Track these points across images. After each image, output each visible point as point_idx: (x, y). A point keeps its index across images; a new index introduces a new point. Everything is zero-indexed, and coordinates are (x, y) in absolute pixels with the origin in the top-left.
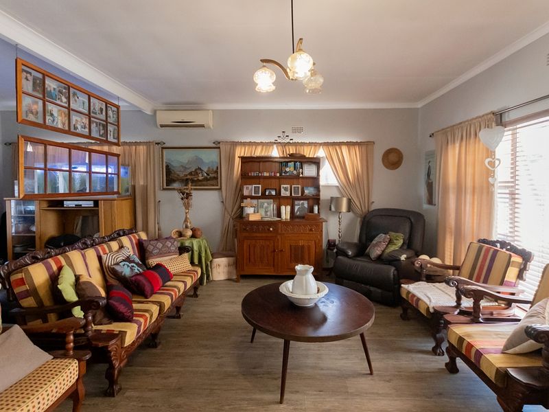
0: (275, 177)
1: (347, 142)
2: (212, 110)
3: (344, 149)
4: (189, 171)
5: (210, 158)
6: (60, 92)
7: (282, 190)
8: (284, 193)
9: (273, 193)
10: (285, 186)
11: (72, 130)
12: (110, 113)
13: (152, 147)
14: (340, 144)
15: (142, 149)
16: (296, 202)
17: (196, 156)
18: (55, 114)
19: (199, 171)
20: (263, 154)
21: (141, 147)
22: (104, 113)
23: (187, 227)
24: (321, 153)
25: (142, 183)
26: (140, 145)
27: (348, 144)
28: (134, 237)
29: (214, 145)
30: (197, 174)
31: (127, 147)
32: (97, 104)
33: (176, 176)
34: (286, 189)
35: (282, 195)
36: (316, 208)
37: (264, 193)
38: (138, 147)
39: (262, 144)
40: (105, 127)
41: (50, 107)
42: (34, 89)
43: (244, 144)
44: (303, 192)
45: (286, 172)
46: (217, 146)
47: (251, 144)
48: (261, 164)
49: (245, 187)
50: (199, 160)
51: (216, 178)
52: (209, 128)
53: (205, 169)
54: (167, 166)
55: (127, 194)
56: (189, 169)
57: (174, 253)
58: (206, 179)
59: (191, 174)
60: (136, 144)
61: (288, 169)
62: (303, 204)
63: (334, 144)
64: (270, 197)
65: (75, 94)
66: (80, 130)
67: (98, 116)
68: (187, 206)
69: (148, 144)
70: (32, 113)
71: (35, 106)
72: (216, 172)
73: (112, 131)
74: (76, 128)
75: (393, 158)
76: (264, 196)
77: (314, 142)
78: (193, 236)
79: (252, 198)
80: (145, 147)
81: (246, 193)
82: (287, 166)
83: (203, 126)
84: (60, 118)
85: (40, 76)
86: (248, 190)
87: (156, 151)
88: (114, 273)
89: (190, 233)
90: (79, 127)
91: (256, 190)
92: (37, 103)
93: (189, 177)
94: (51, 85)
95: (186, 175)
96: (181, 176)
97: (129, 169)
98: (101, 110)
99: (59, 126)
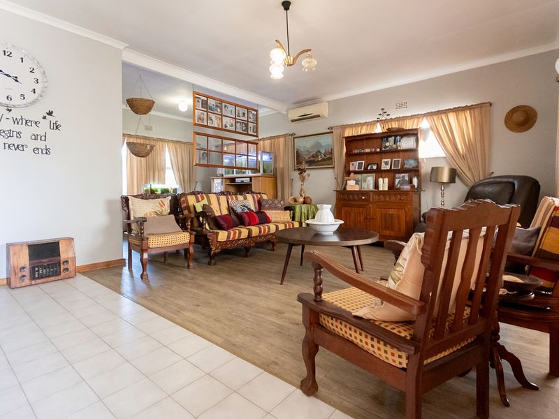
0: (376, 153)
1: (454, 108)
2: (328, 102)
3: (452, 116)
4: (311, 154)
5: (326, 141)
6: (217, 106)
7: (383, 164)
8: (384, 167)
9: (375, 167)
10: (385, 160)
11: (224, 127)
12: (251, 115)
13: (287, 138)
14: (446, 112)
16: (397, 175)
17: (317, 142)
18: (214, 119)
19: (319, 154)
20: (368, 132)
21: (281, 139)
22: (246, 116)
23: (301, 196)
24: (424, 124)
25: (281, 166)
26: (280, 137)
27: (456, 110)
28: (257, 196)
29: (329, 131)
30: (317, 156)
32: (241, 111)
33: (302, 158)
34: (386, 163)
35: (382, 168)
36: (415, 181)
37: (366, 169)
38: (279, 139)
39: (366, 123)
40: (247, 125)
41: (211, 115)
42: (202, 107)
43: (351, 126)
44: (403, 164)
45: (386, 147)
46: (330, 132)
47: (357, 125)
48: (365, 142)
49: (351, 163)
50: (318, 144)
51: (331, 158)
52: (324, 117)
53: (323, 151)
54: (297, 152)
56: (311, 152)
57: (280, 209)
58: (324, 160)
59: (313, 156)
60: (278, 137)
61: (387, 144)
62: (403, 177)
63: (439, 113)
64: (372, 171)
65: (225, 106)
66: (229, 128)
67: (241, 118)
68: (303, 179)
69: (284, 136)
70: (201, 120)
71: (202, 116)
72: (331, 153)
73: (252, 127)
74: (226, 126)
75: (519, 117)
76: (366, 171)
77: (416, 114)
78: (304, 203)
79: (356, 173)
80: (283, 138)
81: (352, 168)
82: (387, 141)
83: (319, 116)
84: (216, 121)
85: (205, 99)
86: (354, 166)
87: (290, 141)
88: (234, 211)
89: (301, 200)
90: (228, 126)
91: (360, 166)
92: (203, 114)
93: (312, 159)
94: (211, 102)
95: (309, 158)
96: (307, 158)
97: (272, 156)
98: (244, 114)
99: (216, 126)
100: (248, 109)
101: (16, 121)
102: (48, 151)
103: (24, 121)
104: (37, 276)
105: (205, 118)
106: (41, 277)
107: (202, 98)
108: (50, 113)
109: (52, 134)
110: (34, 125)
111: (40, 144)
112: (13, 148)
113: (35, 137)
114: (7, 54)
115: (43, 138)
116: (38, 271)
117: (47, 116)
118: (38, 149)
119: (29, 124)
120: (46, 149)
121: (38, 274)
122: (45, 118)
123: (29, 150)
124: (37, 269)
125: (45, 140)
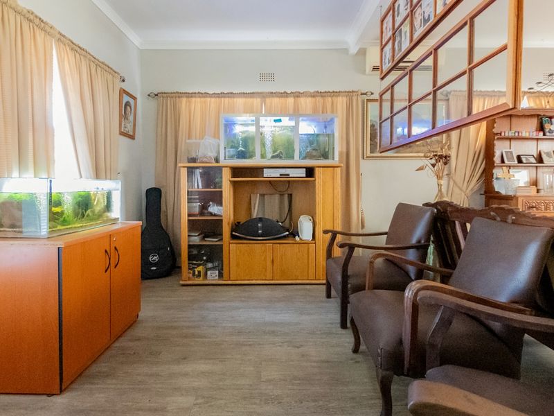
7: (544, 156)
8: (548, 160)
9: (532, 160)
13: (355, 98)
26: (339, 96)
31: (319, 99)
34: (548, 156)
35: (546, 163)
38: (335, 98)
80: (345, 99)
91: (509, 156)
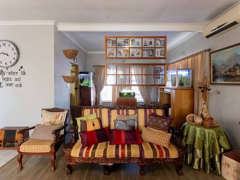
4: (228, 68)
6: (125, 42)
12: (158, 42)
15: (199, 56)
17: (235, 54)
18: (122, 52)
19: (237, 67)
22: (153, 43)
28: (150, 111)
30: (235, 70)
32: (148, 40)
33: (219, 73)
40: (154, 51)
42: (113, 45)
54: (214, 66)
55: (174, 87)
56: (228, 66)
59: (230, 71)
60: (197, 54)
65: (132, 40)
69: (202, 53)
70: (111, 54)
71: (112, 52)
73: (159, 51)
74: (132, 55)
84: (124, 53)
85: (115, 39)
87: (207, 57)
90: (135, 55)
92: (113, 50)
93: (228, 73)
94: (120, 40)
95: (226, 72)
96: (223, 73)
97: (191, 71)
98: (151, 43)
99: (124, 56)
100: (155, 38)
101: (10, 73)
102: (21, 85)
103: (12, 73)
104: (6, 146)
105: (115, 52)
106: (8, 146)
107: (112, 39)
108: (22, 67)
109: (23, 77)
110: (16, 74)
111: (18, 82)
112: (9, 85)
113: (16, 79)
114: (4, 45)
115: (19, 80)
116: (7, 143)
117: (20, 69)
118: (17, 85)
119: (14, 74)
120: (20, 85)
121: (7, 145)
122: (19, 70)
123: (14, 86)
124: (6, 142)
125: (20, 80)
